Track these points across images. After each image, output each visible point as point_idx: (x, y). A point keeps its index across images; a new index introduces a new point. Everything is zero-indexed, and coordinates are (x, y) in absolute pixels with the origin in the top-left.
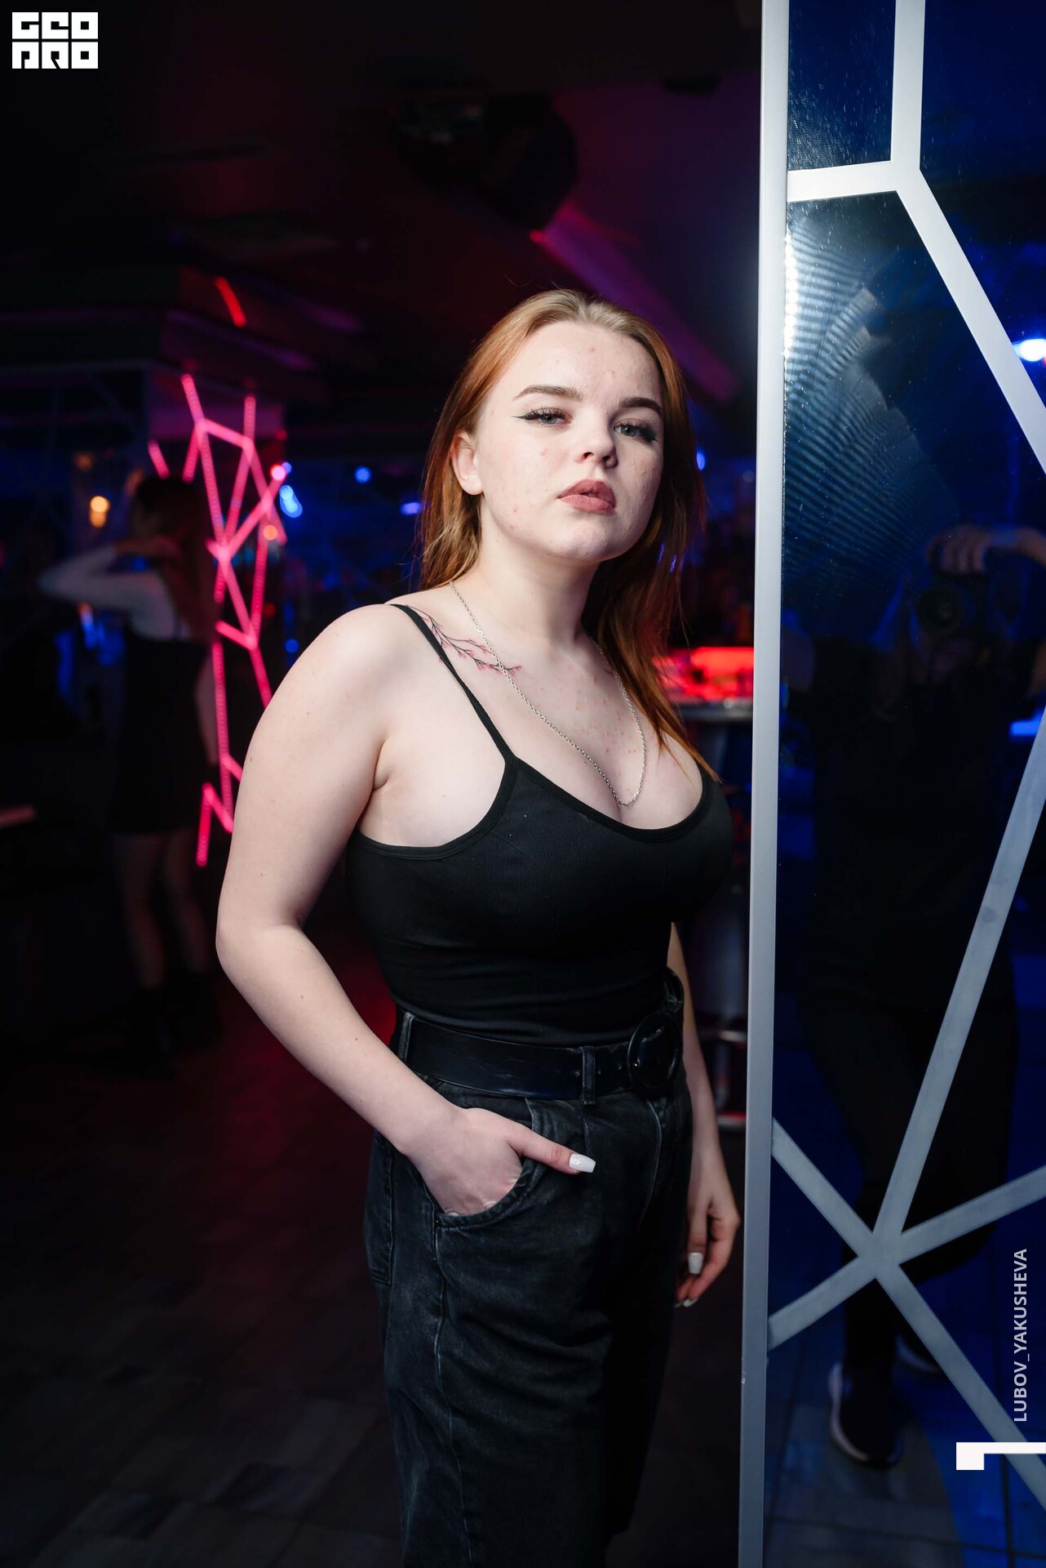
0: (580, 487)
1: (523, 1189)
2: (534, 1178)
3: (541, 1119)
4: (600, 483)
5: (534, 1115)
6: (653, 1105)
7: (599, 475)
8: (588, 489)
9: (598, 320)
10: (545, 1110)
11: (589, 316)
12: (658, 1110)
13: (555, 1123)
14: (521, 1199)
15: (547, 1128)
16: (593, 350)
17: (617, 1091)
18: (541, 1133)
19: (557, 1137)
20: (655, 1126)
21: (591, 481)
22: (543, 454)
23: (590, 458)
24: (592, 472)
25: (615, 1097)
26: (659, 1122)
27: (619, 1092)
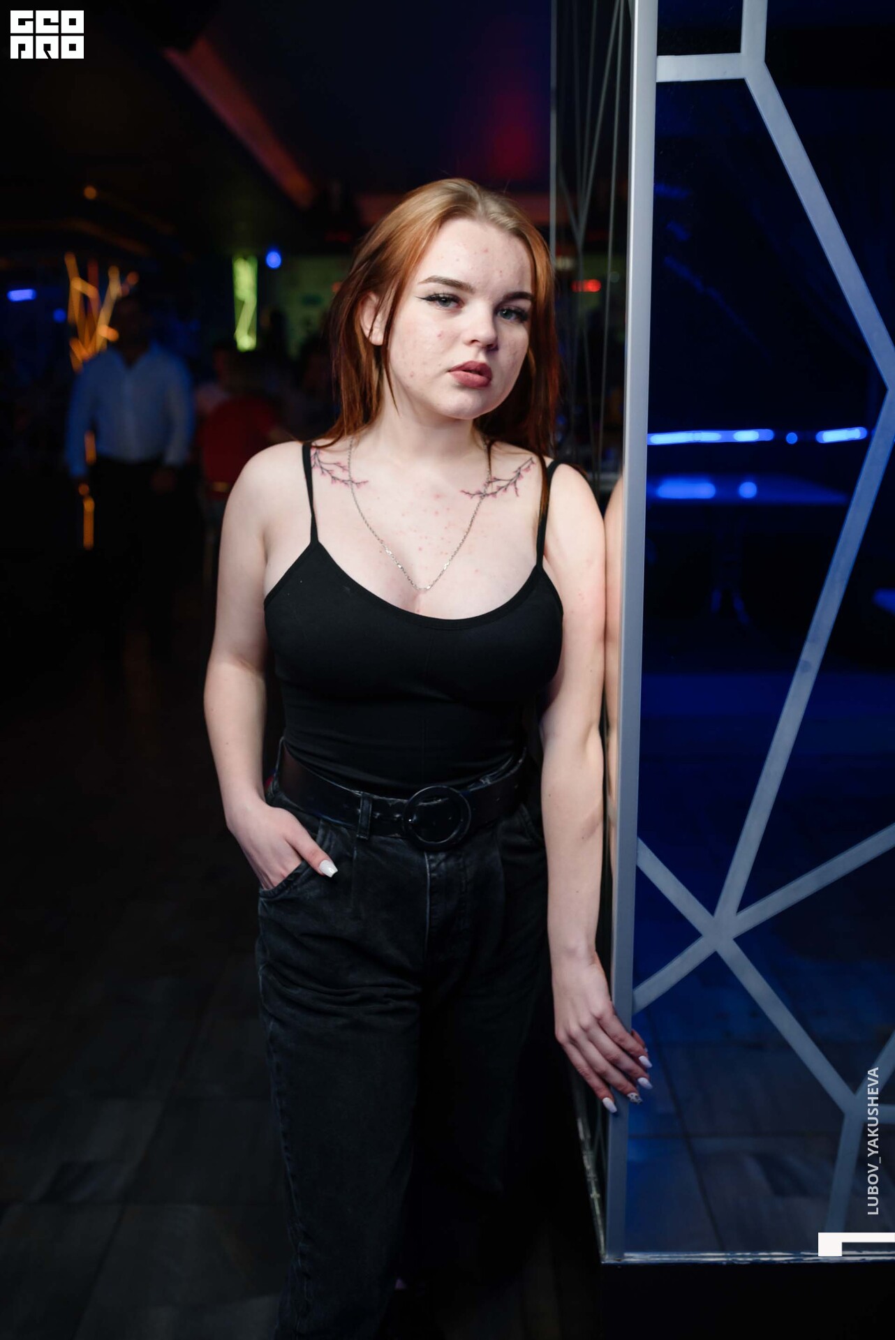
0: (467, 366)
1: (291, 882)
2: (301, 877)
3: (324, 837)
4: (483, 365)
5: (321, 832)
6: (428, 857)
7: (482, 358)
8: (473, 368)
9: (493, 220)
10: (330, 831)
11: (486, 214)
12: (431, 861)
13: (333, 843)
14: (289, 889)
15: (326, 843)
16: (486, 251)
17: (393, 836)
18: (321, 845)
19: (331, 853)
20: (425, 875)
21: (475, 362)
22: (440, 336)
23: (476, 344)
24: (477, 356)
25: (389, 839)
26: (428, 871)
27: (396, 838)
